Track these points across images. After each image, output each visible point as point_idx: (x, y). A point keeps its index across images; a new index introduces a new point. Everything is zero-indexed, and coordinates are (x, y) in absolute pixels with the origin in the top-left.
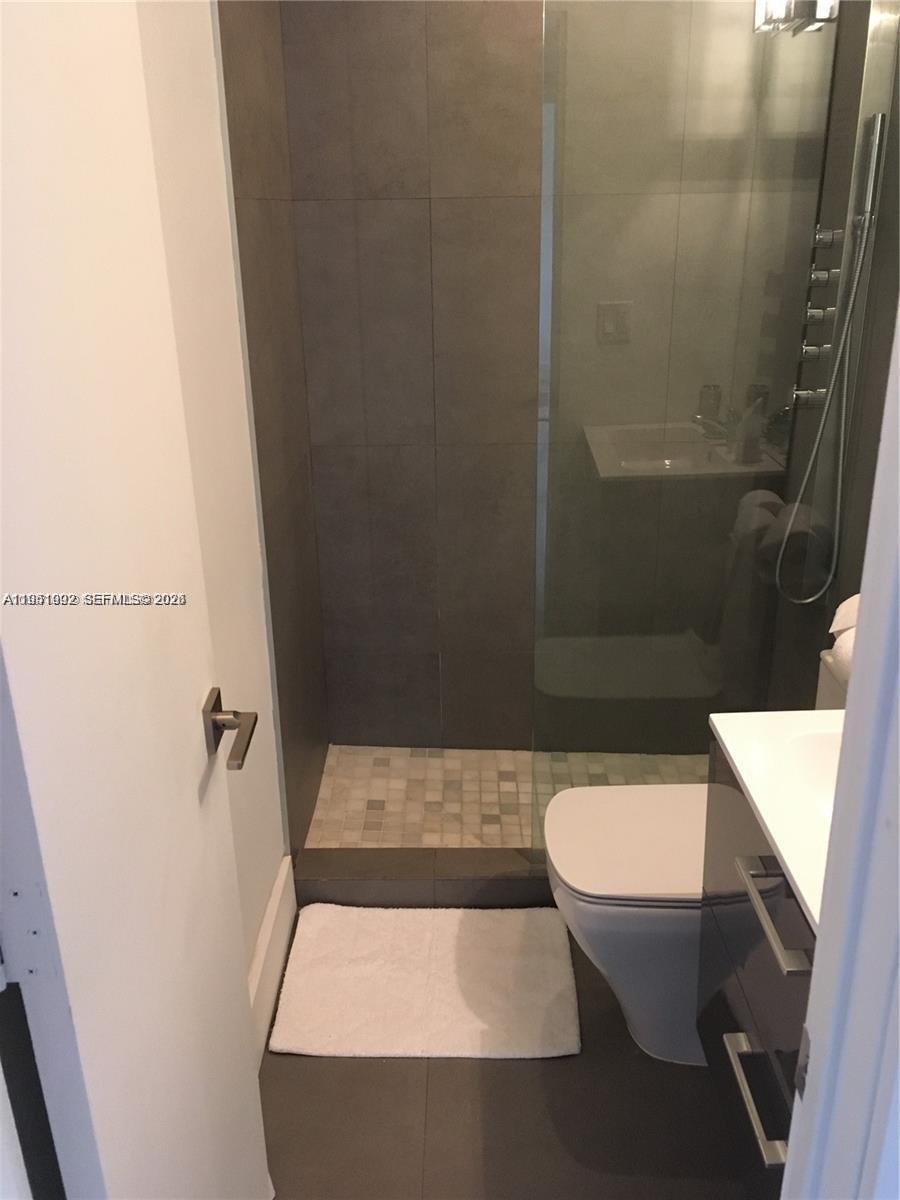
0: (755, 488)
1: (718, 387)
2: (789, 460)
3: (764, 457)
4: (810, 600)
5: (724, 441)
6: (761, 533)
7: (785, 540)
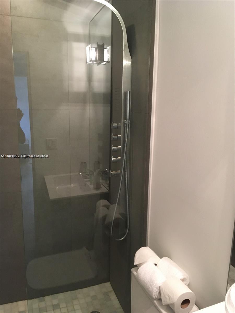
0: (100, 199)
1: (86, 163)
2: (109, 186)
3: (102, 186)
4: (122, 239)
5: (89, 179)
6: (104, 218)
7: (113, 221)
